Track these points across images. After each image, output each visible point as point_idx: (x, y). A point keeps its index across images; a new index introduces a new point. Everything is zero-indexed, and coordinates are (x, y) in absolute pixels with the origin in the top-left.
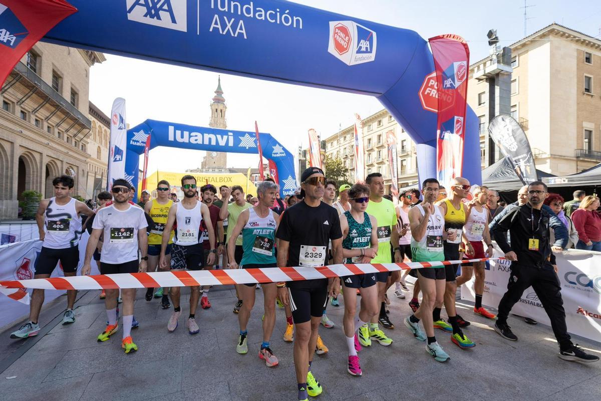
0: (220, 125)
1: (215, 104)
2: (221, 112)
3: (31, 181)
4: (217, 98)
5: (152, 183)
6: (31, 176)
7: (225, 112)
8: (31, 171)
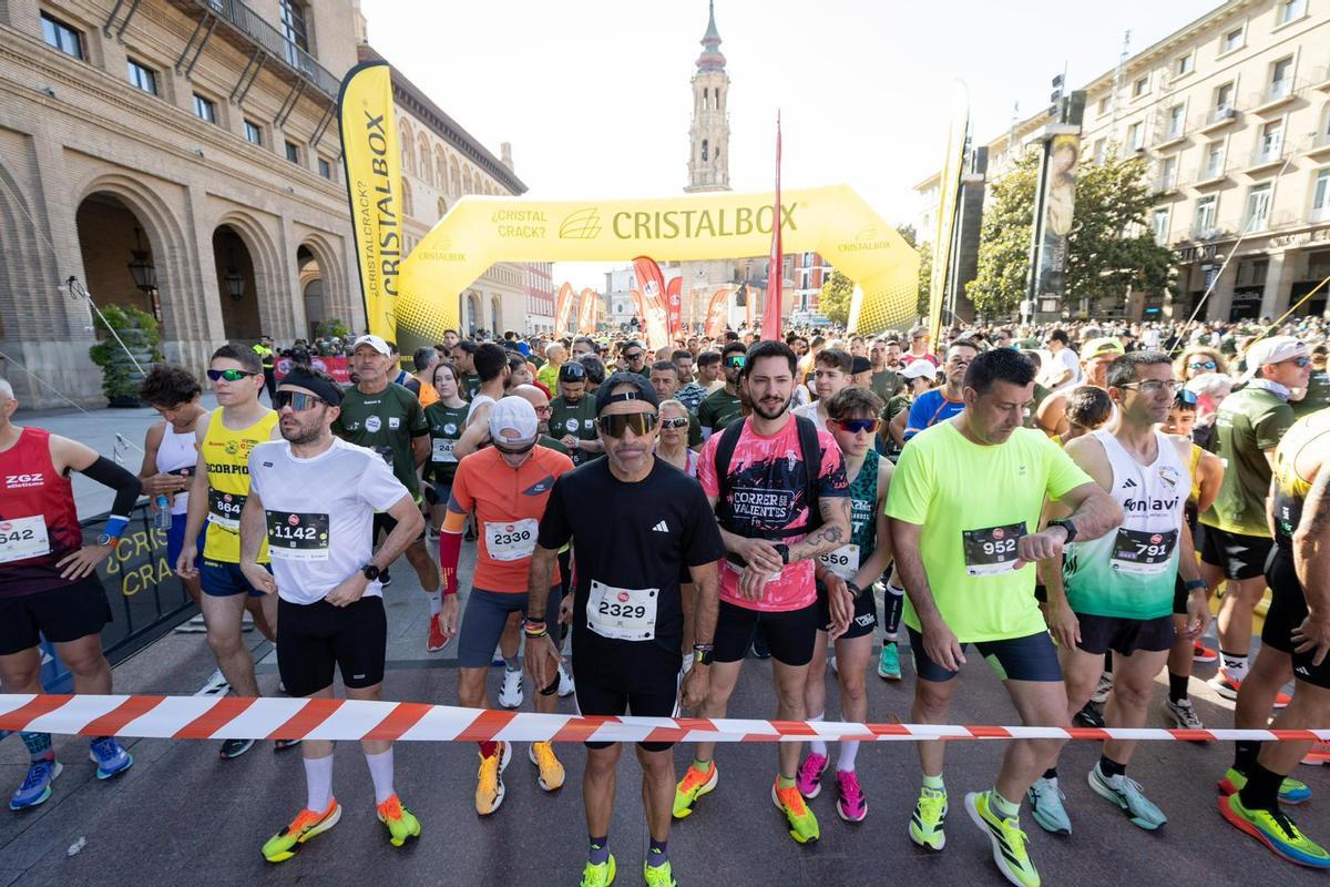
0: (714, 130)
1: (704, 74)
2: (717, 96)
3: (170, 278)
4: (707, 57)
5: (452, 257)
6: (168, 263)
7: (725, 93)
8: (165, 247)
